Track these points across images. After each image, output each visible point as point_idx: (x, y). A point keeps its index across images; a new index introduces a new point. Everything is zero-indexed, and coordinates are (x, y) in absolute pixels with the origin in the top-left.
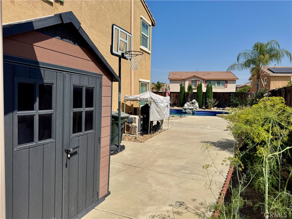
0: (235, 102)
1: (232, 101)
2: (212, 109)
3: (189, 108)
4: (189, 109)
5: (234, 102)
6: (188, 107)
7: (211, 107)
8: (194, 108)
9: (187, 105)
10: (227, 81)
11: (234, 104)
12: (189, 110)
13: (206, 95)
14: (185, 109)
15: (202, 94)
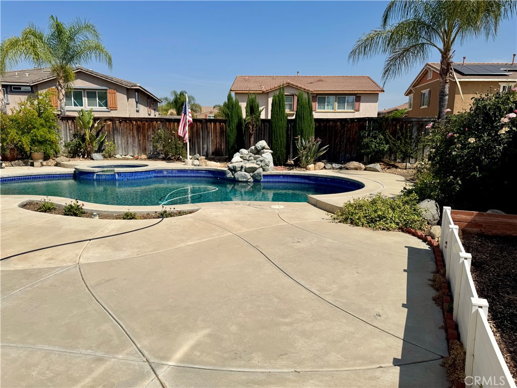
0: (376, 147)
1: (367, 143)
2: (309, 169)
3: (244, 165)
4: (243, 170)
5: (373, 146)
6: (241, 164)
7: (308, 163)
8: (257, 166)
9: (241, 157)
10: (360, 97)
11: (370, 153)
12: (243, 173)
13: (294, 127)
14: (233, 170)
15: (285, 124)
